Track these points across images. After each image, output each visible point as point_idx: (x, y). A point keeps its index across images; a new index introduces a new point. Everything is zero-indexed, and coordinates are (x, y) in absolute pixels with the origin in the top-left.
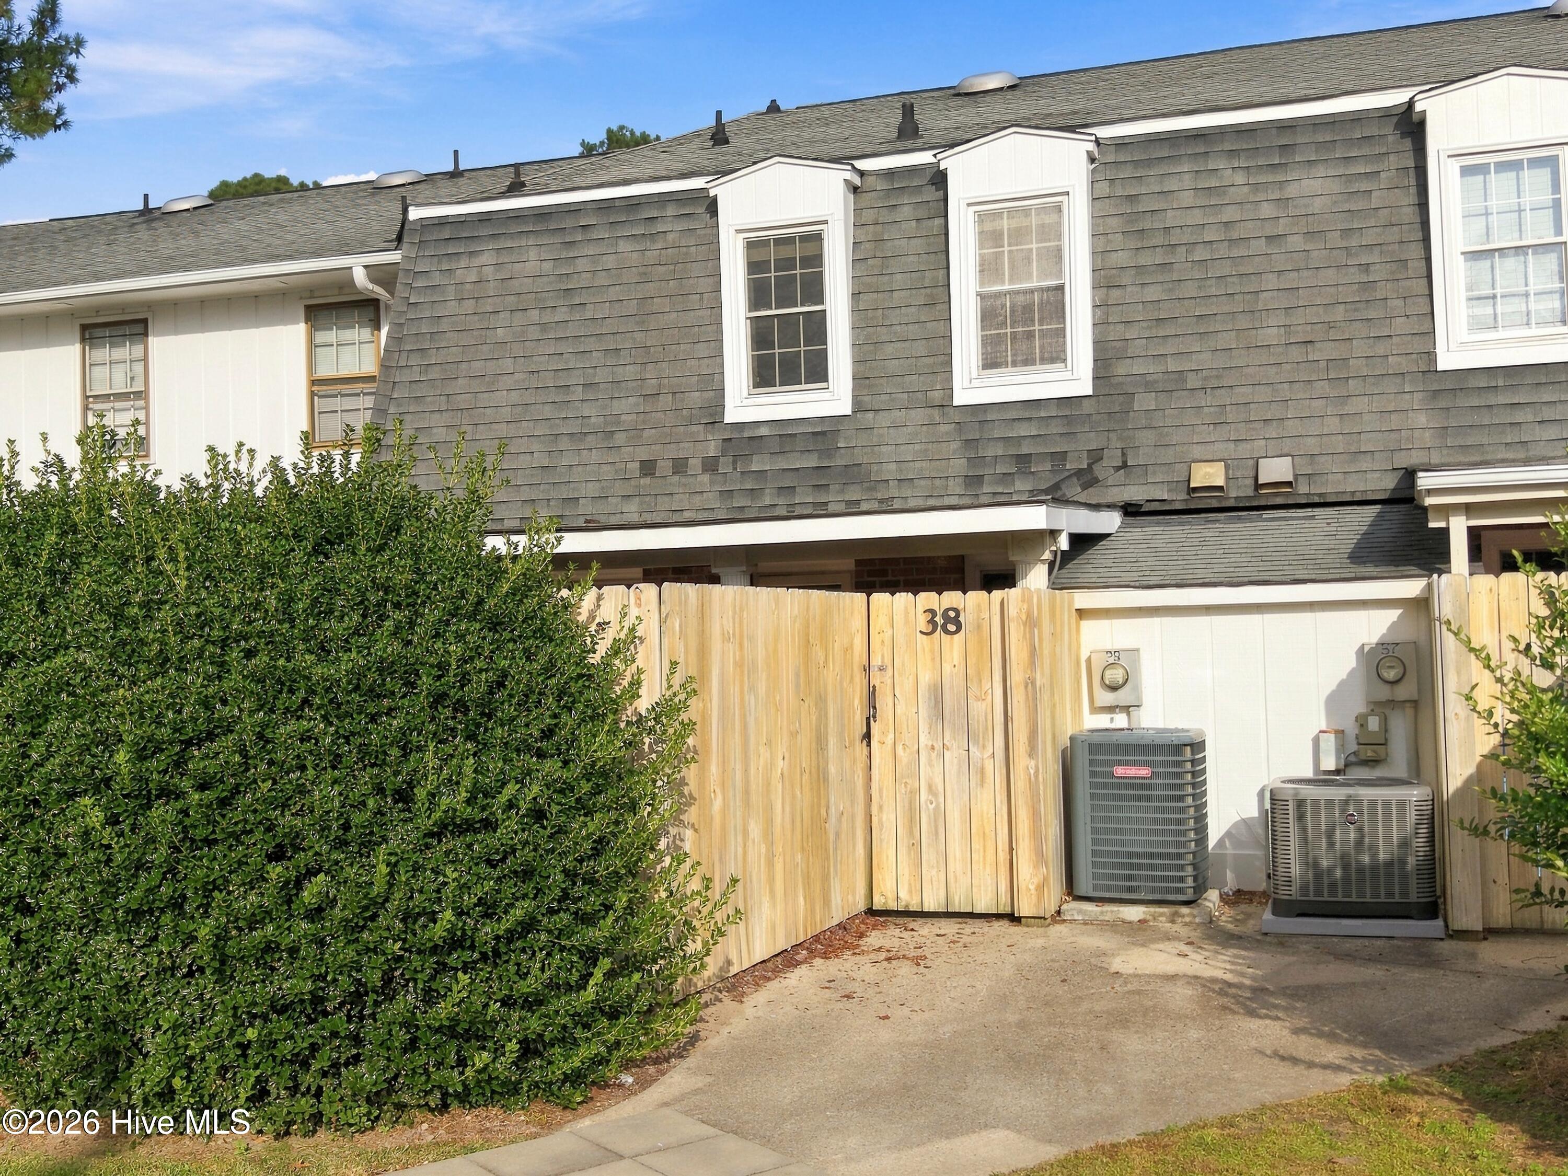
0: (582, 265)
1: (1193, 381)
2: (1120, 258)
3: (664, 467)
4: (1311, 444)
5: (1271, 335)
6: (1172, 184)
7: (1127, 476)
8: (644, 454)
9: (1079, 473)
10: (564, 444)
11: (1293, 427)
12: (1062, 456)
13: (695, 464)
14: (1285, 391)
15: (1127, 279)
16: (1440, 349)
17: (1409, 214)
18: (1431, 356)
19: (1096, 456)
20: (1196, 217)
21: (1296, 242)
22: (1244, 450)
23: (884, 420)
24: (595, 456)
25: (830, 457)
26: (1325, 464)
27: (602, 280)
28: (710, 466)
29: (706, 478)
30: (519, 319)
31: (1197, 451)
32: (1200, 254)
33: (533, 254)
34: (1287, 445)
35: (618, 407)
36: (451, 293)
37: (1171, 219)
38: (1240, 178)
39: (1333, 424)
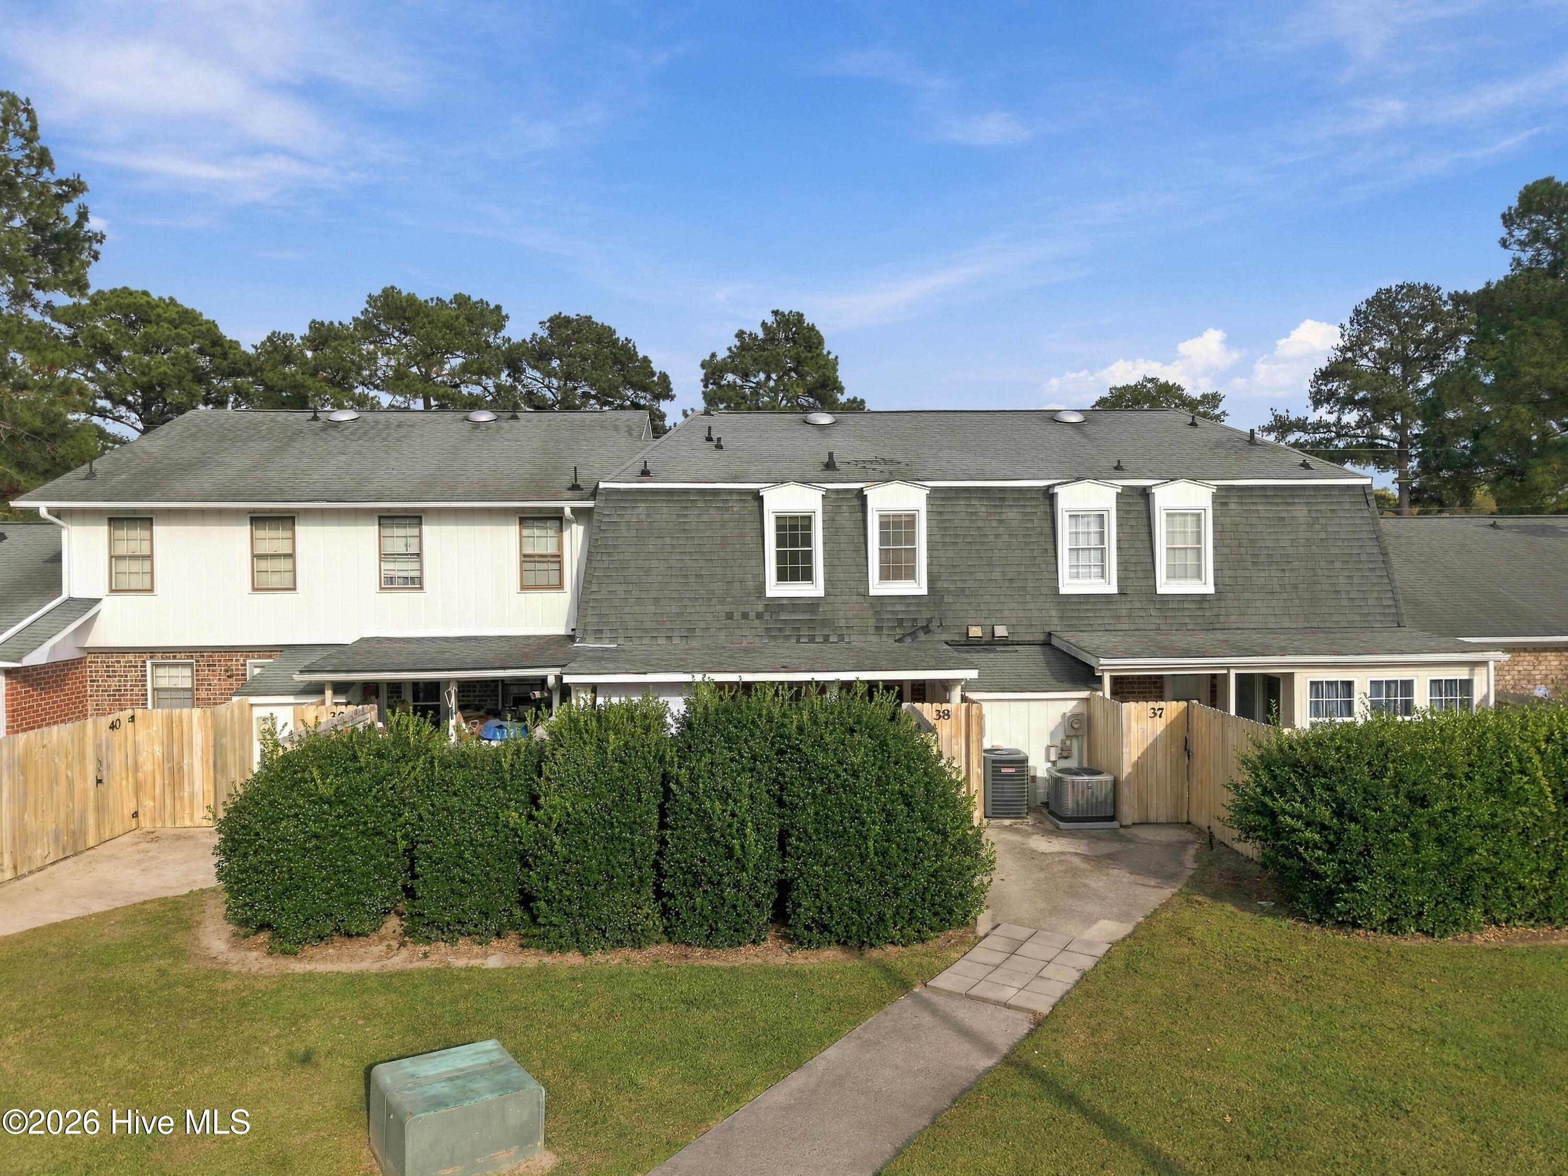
0: (691, 519)
1: (967, 592)
2: (937, 538)
3: (737, 615)
4: (1014, 621)
5: (997, 575)
6: (957, 509)
7: (943, 630)
8: (727, 608)
9: (922, 628)
10: (686, 602)
11: (1006, 613)
12: (915, 620)
13: (752, 615)
14: (1003, 599)
15: (940, 547)
16: (1060, 585)
17: (1048, 530)
18: (1057, 588)
19: (930, 620)
20: (967, 524)
21: (1006, 538)
22: (988, 622)
23: (839, 599)
24: (704, 609)
25: (816, 615)
26: (1019, 629)
27: (701, 526)
28: (759, 616)
29: (758, 621)
30: (659, 542)
31: (970, 621)
32: (969, 540)
33: (665, 510)
34: (1004, 621)
35: (714, 586)
36: (623, 526)
37: (957, 523)
38: (984, 509)
39: (1021, 613)
